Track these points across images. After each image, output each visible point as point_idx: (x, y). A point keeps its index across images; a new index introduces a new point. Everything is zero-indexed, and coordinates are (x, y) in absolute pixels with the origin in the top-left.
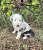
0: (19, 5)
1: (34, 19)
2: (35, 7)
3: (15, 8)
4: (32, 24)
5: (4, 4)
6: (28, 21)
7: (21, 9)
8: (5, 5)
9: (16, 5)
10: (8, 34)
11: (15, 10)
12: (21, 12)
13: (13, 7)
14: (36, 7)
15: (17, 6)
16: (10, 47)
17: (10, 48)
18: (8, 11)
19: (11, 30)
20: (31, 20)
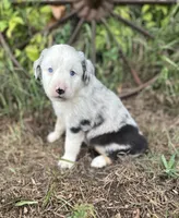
0: (82, 8)
1: (154, 70)
2: (158, 8)
3: (62, 22)
4: (140, 95)
5: (14, 10)
6: (124, 81)
7: (90, 24)
8: (17, 13)
9: (68, 6)
10: (29, 143)
11: (65, 30)
12: (90, 41)
13: (52, 16)
14: (165, 10)
15: (74, 11)
16: (27, 205)
17: (26, 210)
18: (32, 40)
19: (42, 127)
20: (140, 76)
